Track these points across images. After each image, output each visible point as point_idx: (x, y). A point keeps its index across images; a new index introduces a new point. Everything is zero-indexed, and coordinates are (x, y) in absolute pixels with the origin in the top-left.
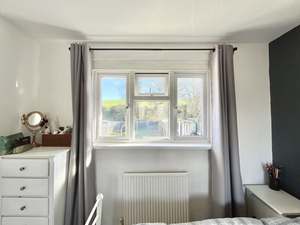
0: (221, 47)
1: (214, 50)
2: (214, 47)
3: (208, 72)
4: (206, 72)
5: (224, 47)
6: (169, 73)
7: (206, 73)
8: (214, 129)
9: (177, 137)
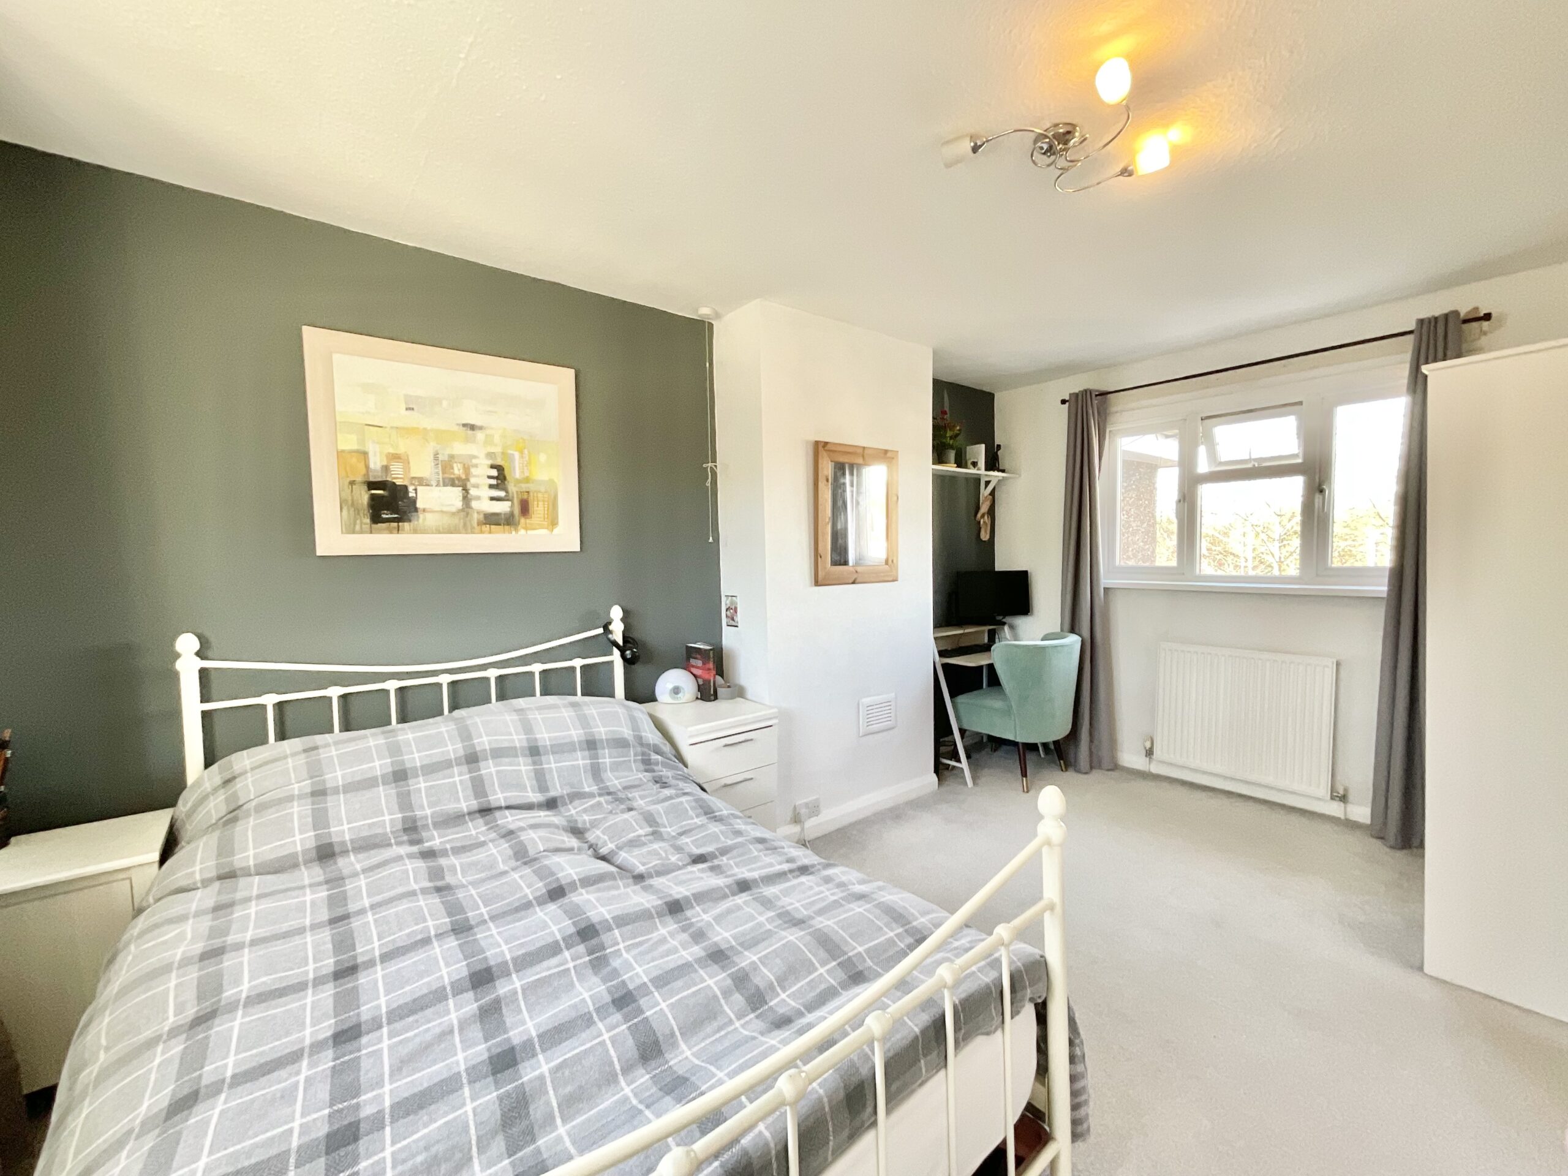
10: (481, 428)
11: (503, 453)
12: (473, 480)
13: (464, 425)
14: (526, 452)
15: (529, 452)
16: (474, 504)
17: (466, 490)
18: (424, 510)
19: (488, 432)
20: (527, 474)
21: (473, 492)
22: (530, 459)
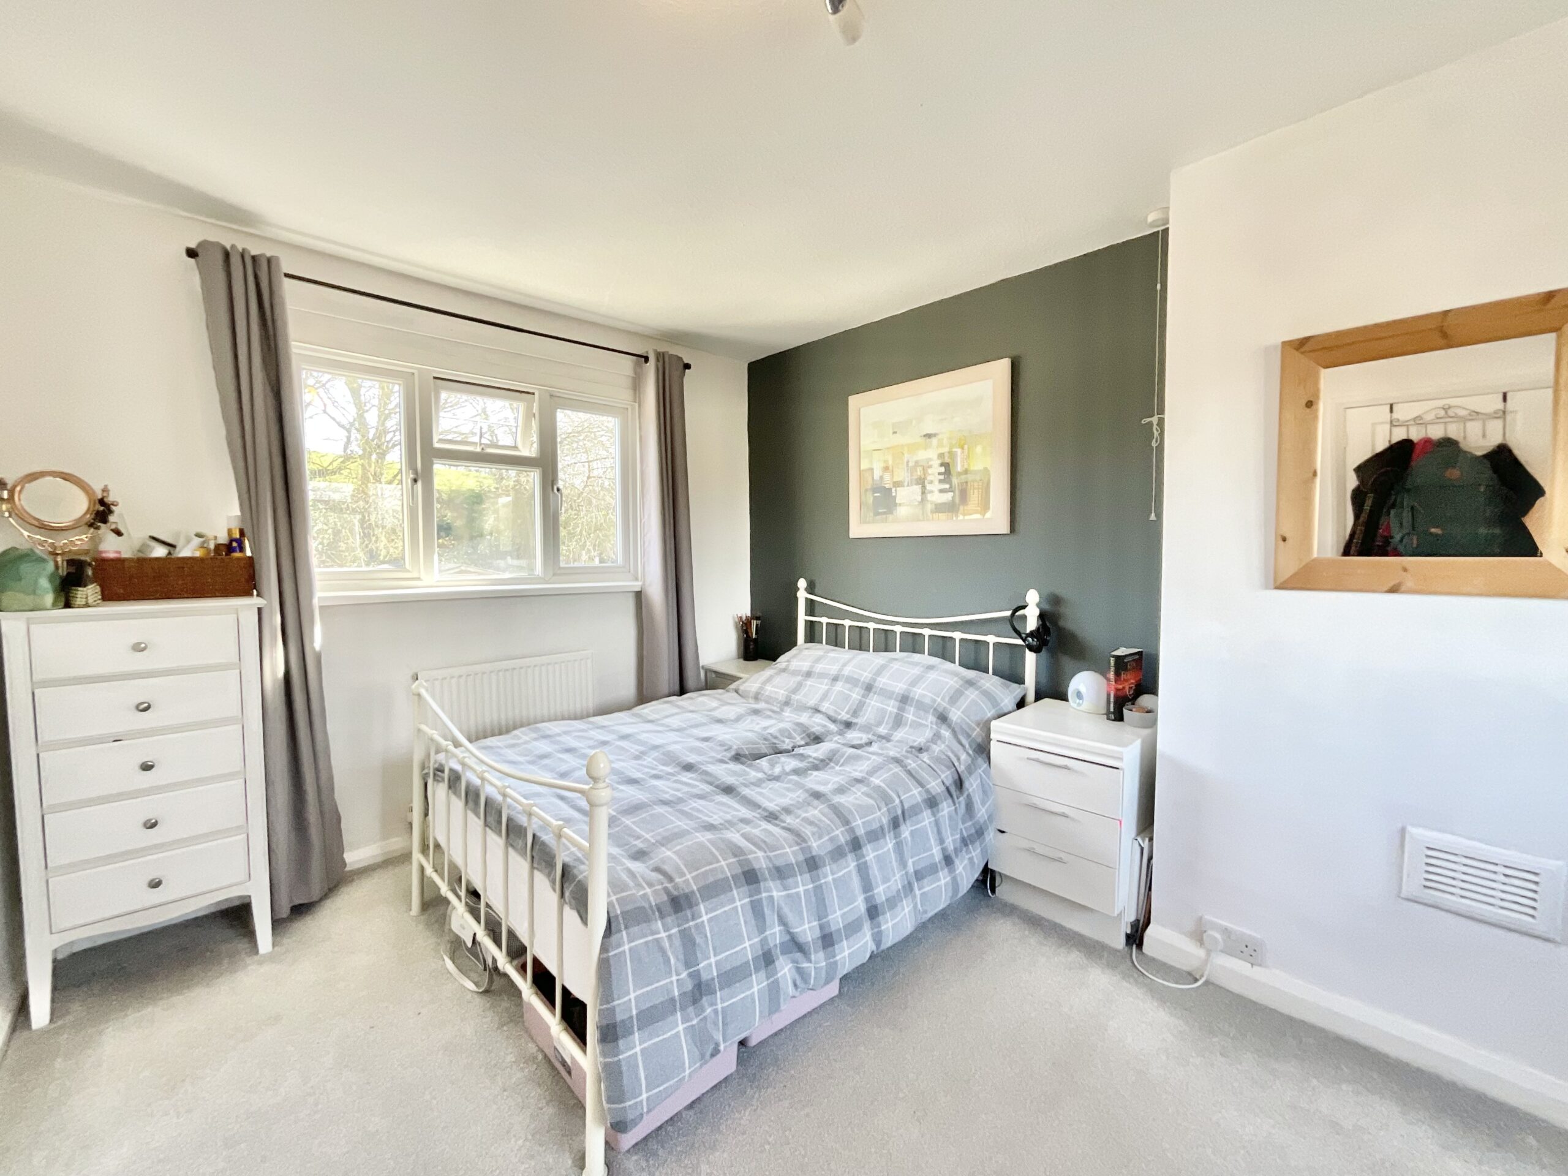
0: (661, 357)
1: (647, 359)
2: (647, 352)
3: (632, 405)
4: (626, 406)
5: (667, 359)
6: (537, 394)
7: (627, 409)
8: (646, 544)
9: (560, 568)
10: (935, 435)
11: (949, 452)
12: (929, 478)
13: (925, 436)
14: (966, 447)
15: (968, 448)
16: (929, 497)
17: (924, 487)
18: (900, 504)
19: (940, 437)
20: (966, 466)
21: (929, 487)
22: (968, 453)
